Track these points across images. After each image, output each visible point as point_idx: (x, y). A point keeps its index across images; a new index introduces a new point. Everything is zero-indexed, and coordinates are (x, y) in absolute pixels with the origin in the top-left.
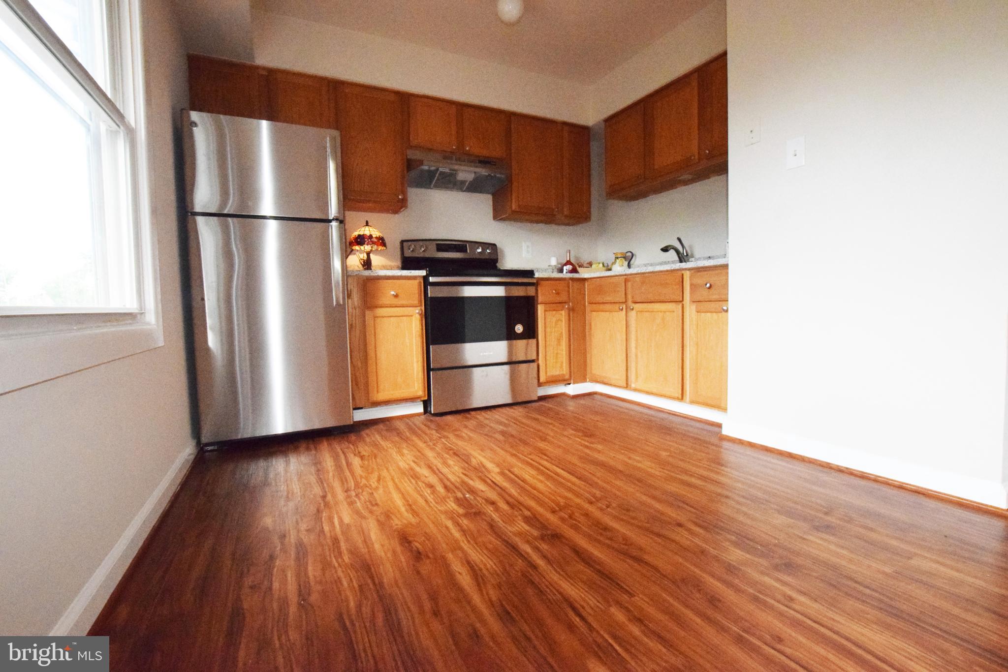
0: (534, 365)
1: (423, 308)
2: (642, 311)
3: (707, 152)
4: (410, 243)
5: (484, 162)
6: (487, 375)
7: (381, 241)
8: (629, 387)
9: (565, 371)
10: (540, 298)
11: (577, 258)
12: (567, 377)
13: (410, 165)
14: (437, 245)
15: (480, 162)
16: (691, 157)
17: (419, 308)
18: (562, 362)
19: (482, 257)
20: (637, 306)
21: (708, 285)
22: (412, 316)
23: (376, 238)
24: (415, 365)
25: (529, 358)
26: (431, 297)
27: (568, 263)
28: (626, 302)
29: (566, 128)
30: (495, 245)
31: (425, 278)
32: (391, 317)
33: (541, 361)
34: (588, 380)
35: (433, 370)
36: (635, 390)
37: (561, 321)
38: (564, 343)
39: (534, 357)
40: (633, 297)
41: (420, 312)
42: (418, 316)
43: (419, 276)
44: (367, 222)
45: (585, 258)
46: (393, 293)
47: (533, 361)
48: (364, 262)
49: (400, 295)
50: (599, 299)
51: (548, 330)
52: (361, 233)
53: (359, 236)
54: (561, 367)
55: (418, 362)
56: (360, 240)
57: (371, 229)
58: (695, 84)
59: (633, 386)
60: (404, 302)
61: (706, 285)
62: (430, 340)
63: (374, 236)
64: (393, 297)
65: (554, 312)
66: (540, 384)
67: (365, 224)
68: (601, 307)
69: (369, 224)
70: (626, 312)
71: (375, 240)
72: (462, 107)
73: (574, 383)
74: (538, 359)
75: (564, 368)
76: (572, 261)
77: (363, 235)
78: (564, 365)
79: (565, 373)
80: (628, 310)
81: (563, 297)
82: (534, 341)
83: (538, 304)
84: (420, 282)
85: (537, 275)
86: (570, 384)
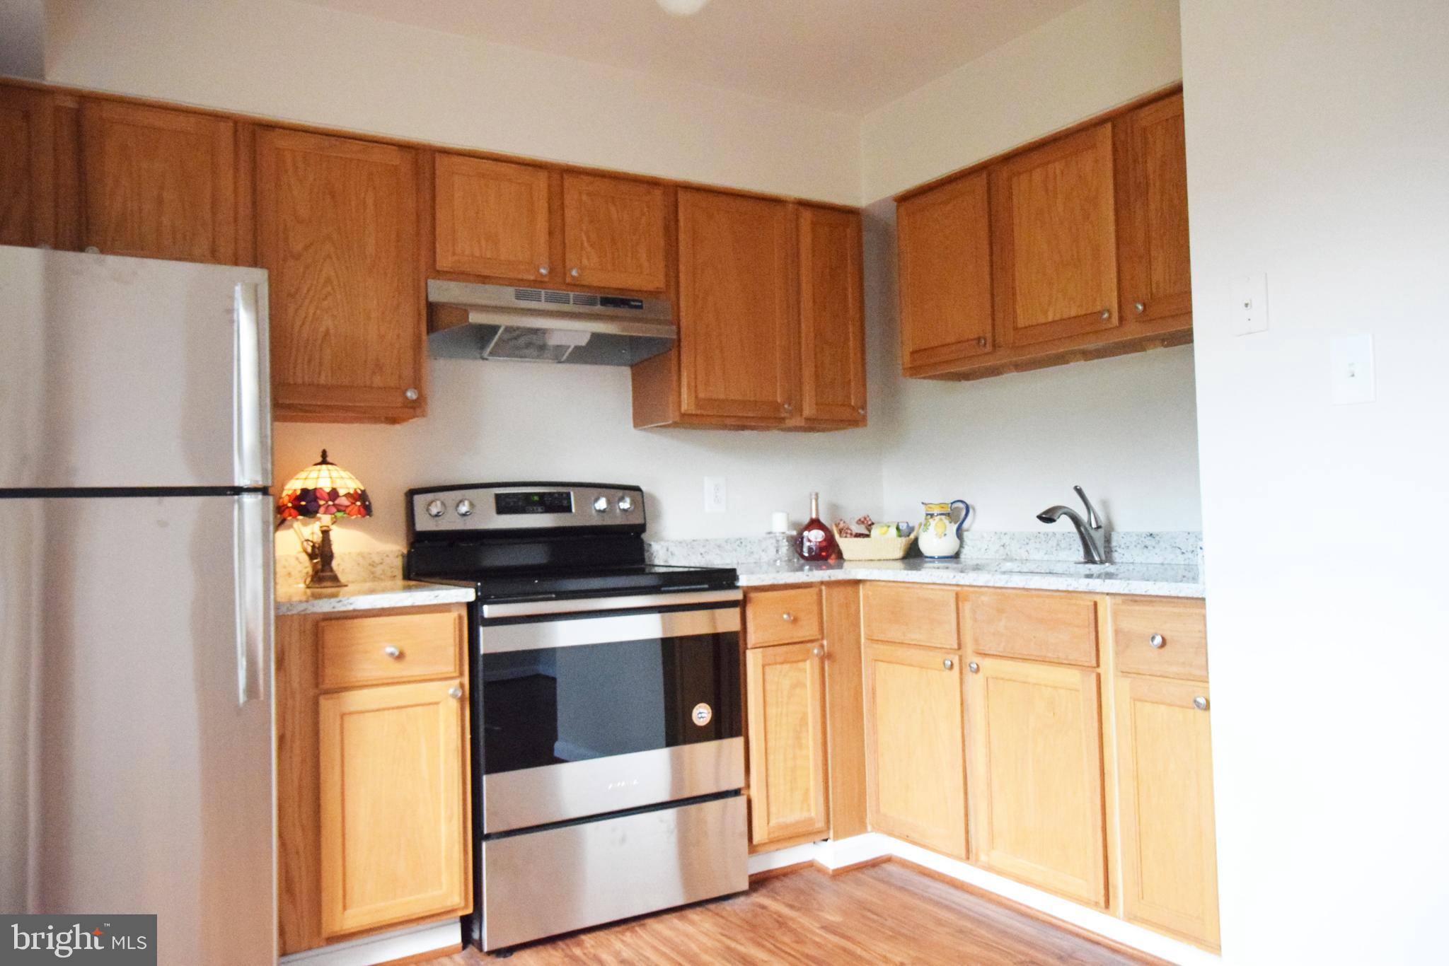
0: (741, 801)
1: (466, 680)
2: (997, 678)
3: (1140, 307)
4: (430, 496)
5: (616, 301)
6: (623, 840)
7: (362, 503)
8: (972, 856)
9: (815, 811)
10: (752, 638)
11: (834, 508)
12: (820, 824)
13: (434, 316)
14: (498, 497)
15: (606, 301)
16: (1101, 313)
17: (457, 682)
18: (807, 790)
19: (608, 521)
20: (987, 663)
21: (1158, 640)
22: (437, 703)
23: (348, 495)
24: (444, 828)
25: (725, 787)
26: (485, 655)
27: (815, 524)
28: (960, 647)
29: (807, 216)
30: (637, 489)
31: (473, 608)
32: (384, 709)
33: (755, 792)
34: (869, 828)
35: (488, 837)
36: (989, 868)
37: (803, 686)
38: (811, 743)
39: (738, 782)
40: (976, 641)
41: (460, 694)
42: (454, 705)
43: (459, 604)
44: (324, 454)
45: (854, 507)
46: (390, 649)
47: (736, 793)
48: (313, 547)
49: (408, 652)
50: (894, 633)
51: (772, 711)
52: (310, 485)
53: (305, 492)
54: (806, 799)
55: (450, 819)
56: (307, 504)
57: (335, 474)
58: (1106, 149)
59: (983, 858)
60: (417, 671)
61: (1153, 638)
62: (482, 761)
63: (342, 492)
64: (391, 660)
65: (786, 667)
66: (753, 848)
67: (319, 459)
68: (900, 652)
69: (329, 459)
70: (961, 673)
71: (343, 501)
72: (561, 174)
73: (836, 838)
74: (748, 786)
75: (812, 802)
76: (824, 520)
77: (315, 490)
78: (812, 794)
79: (813, 814)
80: (967, 670)
81: (808, 629)
82: (738, 742)
83: (746, 648)
84: (460, 617)
85: (743, 581)
86: (826, 840)
